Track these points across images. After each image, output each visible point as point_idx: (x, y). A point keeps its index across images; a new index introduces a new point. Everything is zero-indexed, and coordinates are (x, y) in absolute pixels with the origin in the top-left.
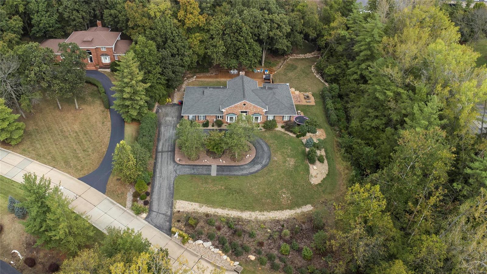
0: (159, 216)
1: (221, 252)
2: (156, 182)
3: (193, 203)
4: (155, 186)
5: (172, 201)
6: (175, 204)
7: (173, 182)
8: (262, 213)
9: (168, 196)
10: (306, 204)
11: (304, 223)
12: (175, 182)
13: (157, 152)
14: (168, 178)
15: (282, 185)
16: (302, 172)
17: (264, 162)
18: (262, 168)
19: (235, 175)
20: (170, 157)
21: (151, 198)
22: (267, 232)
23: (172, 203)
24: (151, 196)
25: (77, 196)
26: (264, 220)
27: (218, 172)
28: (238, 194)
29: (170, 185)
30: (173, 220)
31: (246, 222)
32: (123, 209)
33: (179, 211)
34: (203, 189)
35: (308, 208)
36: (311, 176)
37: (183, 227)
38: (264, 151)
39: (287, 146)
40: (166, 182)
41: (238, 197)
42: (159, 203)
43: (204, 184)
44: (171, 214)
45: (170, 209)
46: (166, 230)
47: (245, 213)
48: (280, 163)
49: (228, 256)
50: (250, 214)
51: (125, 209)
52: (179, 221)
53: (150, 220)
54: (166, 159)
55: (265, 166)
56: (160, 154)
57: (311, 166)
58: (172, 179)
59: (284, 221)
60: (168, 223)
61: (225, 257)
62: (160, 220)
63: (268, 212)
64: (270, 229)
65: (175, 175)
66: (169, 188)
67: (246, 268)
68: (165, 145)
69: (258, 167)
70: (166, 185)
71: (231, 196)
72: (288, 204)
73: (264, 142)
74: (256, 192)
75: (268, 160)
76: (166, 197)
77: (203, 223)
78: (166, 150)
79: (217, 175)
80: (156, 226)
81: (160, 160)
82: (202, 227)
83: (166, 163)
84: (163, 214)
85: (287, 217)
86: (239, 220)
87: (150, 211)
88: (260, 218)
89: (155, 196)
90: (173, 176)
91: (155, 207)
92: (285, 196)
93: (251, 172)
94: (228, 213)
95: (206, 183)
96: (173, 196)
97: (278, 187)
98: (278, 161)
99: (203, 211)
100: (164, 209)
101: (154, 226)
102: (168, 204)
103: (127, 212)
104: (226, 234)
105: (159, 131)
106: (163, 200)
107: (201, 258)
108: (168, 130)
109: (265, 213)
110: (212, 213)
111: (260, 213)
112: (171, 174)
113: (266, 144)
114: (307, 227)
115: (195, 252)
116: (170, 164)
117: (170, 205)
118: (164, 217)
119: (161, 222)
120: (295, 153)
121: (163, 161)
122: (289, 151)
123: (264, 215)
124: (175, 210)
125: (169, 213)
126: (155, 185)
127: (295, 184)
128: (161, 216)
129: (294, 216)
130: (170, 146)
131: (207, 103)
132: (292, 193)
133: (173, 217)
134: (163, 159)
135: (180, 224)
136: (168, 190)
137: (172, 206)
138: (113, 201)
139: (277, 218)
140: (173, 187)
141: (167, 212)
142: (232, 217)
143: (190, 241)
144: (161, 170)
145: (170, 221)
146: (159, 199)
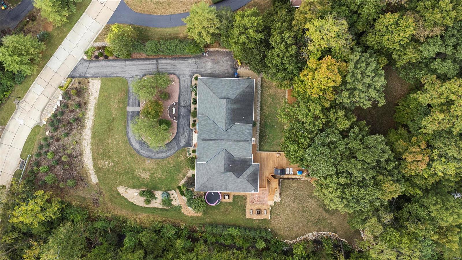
0: (85, 68)
1: (53, 112)
2: (119, 62)
3: (98, 93)
4: (114, 62)
5: (99, 77)
6: (97, 79)
7: (121, 76)
8: (90, 144)
9: (104, 73)
10: (99, 178)
11: (79, 173)
12: (119, 78)
13: (157, 59)
14: (124, 71)
15: (117, 163)
16: (131, 182)
17: (143, 151)
18: (135, 149)
19: (127, 126)
20: (150, 71)
21: (102, 60)
22: (70, 146)
23: (97, 77)
24: (105, 60)
25: (104, 4)
26: (82, 145)
27: (132, 112)
28: (108, 127)
29: (115, 74)
30: (82, 79)
31: (81, 131)
32: (92, 41)
33: (89, 82)
34: (113, 100)
35: (94, 179)
36: (127, 189)
37: (75, 86)
38: (158, 153)
39: (166, 175)
40: (120, 70)
41: (104, 127)
42: (97, 67)
43: (117, 101)
44: (87, 77)
45: (91, 76)
46: (73, 74)
47: (90, 132)
48: (143, 166)
49: (50, 117)
50: (88, 135)
51: (92, 43)
52: (80, 83)
53: (81, 62)
54: (148, 68)
55: (139, 153)
56: (155, 62)
57: (139, 191)
58: (123, 75)
59: (81, 159)
60: (78, 75)
61: (50, 115)
62: (82, 70)
63: (91, 148)
64: (73, 148)
65: (128, 77)
66: (112, 74)
67: (42, 129)
68: (167, 66)
69: (137, 146)
70: (116, 70)
71: (105, 121)
72: (98, 165)
73: (171, 155)
74: (110, 141)
75: (145, 155)
76: (104, 72)
77: (78, 101)
78: (160, 67)
79: (128, 111)
80: (76, 67)
81: (146, 63)
82: (74, 100)
83: (143, 68)
84: (87, 71)
85: (85, 162)
86: (83, 127)
87: (90, 61)
88: (84, 142)
89: (104, 63)
90: (127, 76)
91: (93, 64)
92: (106, 164)
93: (131, 140)
94: (89, 119)
95: (119, 103)
96: (104, 77)
97: (115, 160)
98: (144, 164)
99: (90, 100)
100: (91, 71)
101: (76, 66)
102: (96, 74)
103: (89, 45)
104: (67, 116)
105: (188, 58)
106: (100, 69)
107: (50, 99)
108: (190, 66)
109: (90, 146)
110: (88, 107)
111: (90, 142)
112: (129, 73)
113: (168, 157)
114: (74, 175)
115: (54, 95)
116: (141, 72)
117: (95, 76)
118: (84, 72)
119: (80, 70)
120: (156, 181)
121: (145, 65)
122: (159, 176)
123: (88, 145)
124: (90, 80)
125: (87, 75)
126: (116, 62)
127: (117, 174)
128: (85, 70)
129: (85, 167)
130: (165, 70)
131: (210, 102)
132: (108, 170)
133: (84, 78)
134: (147, 65)
135: (78, 84)
136: (111, 72)
137: (94, 77)
138: (100, 32)
139: (84, 154)
140: (114, 77)
141: (88, 74)
142: (85, 122)
143: (62, 92)
144: (134, 65)
145: (80, 77)
146: (102, 66)
